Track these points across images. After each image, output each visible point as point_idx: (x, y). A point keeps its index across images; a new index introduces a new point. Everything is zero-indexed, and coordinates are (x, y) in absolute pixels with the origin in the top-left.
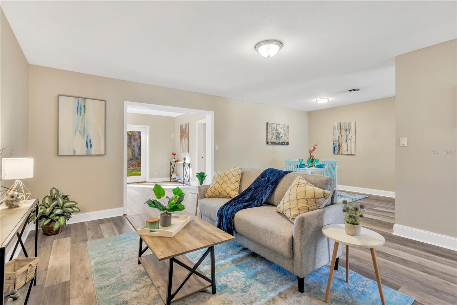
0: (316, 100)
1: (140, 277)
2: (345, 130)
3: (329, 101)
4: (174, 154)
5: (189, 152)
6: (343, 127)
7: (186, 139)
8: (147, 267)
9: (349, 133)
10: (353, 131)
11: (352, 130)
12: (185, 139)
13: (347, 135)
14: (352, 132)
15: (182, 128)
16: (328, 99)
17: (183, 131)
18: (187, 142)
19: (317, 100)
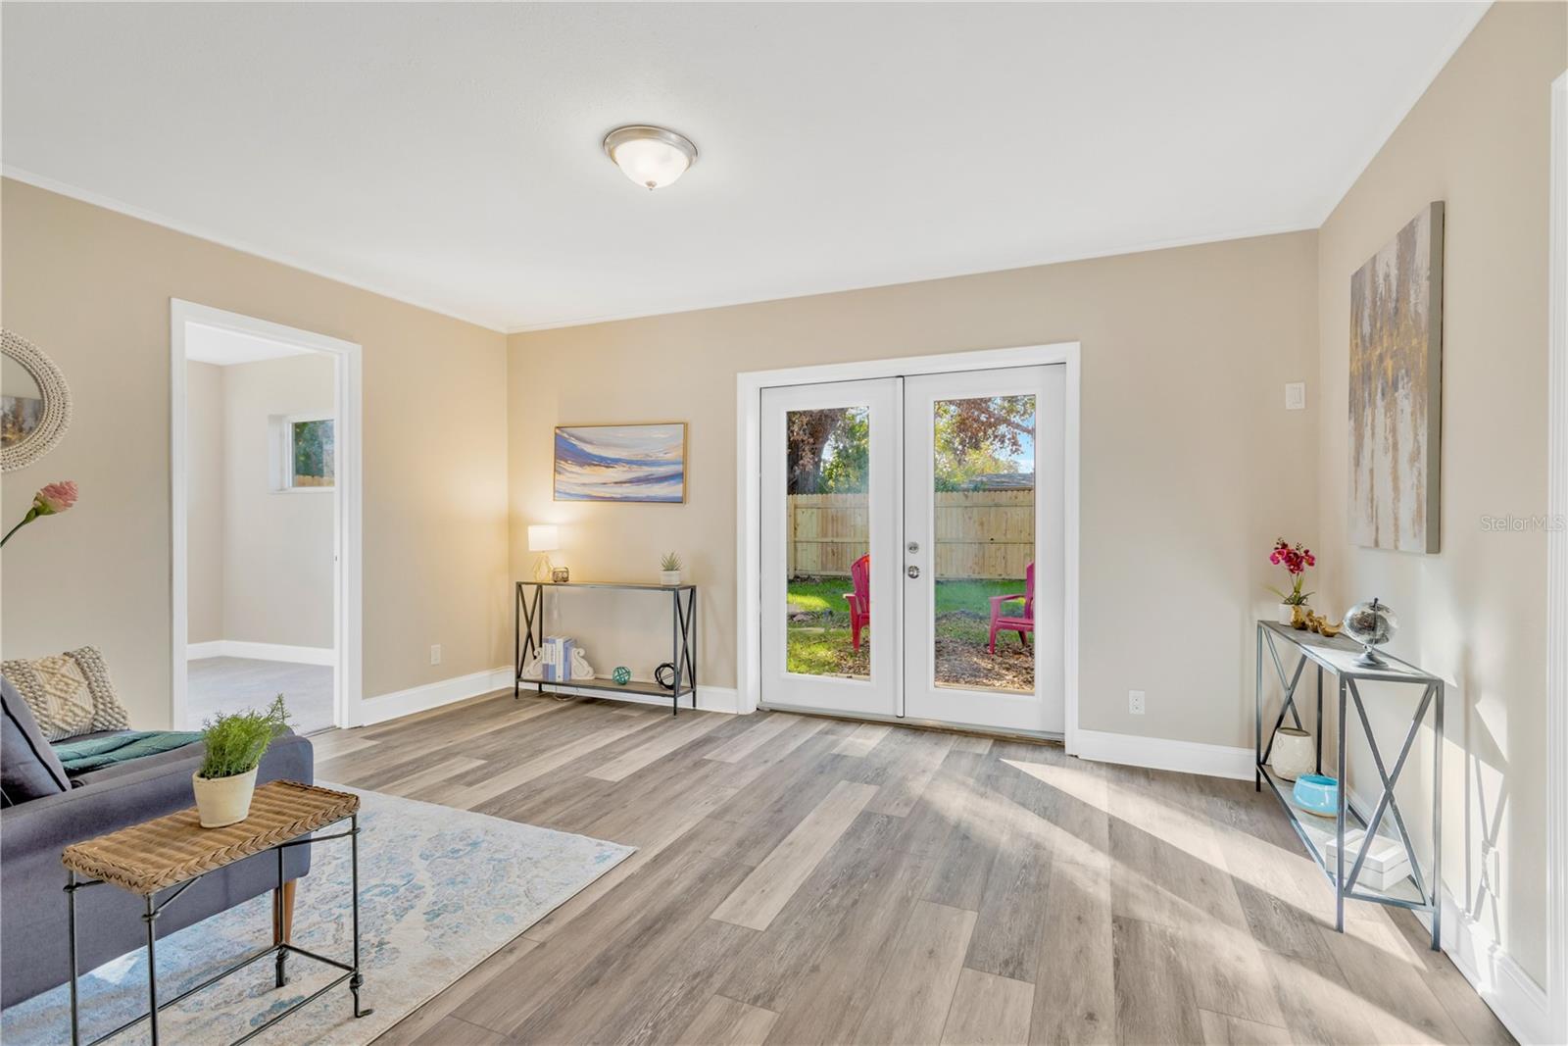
4: (1294, 560)
5: (1435, 545)
7: (1401, 393)
12: (1391, 406)
15: (1368, 293)
17: (1373, 326)
18: (1412, 433)
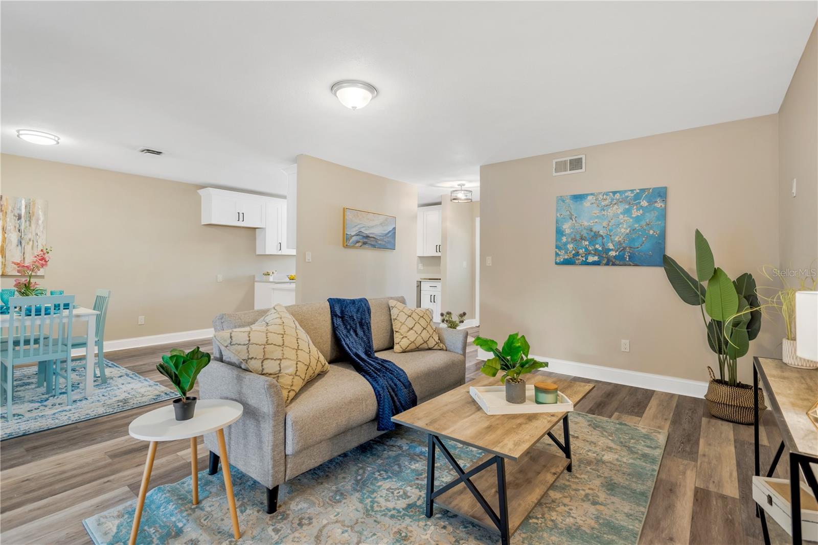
0: (18, 131)
1: (540, 529)
2: (14, 216)
3: (58, 143)
6: (10, 208)
8: (527, 506)
9: (30, 226)
10: (40, 222)
11: (38, 220)
13: (22, 228)
14: (37, 224)
16: (56, 139)
19: (21, 132)
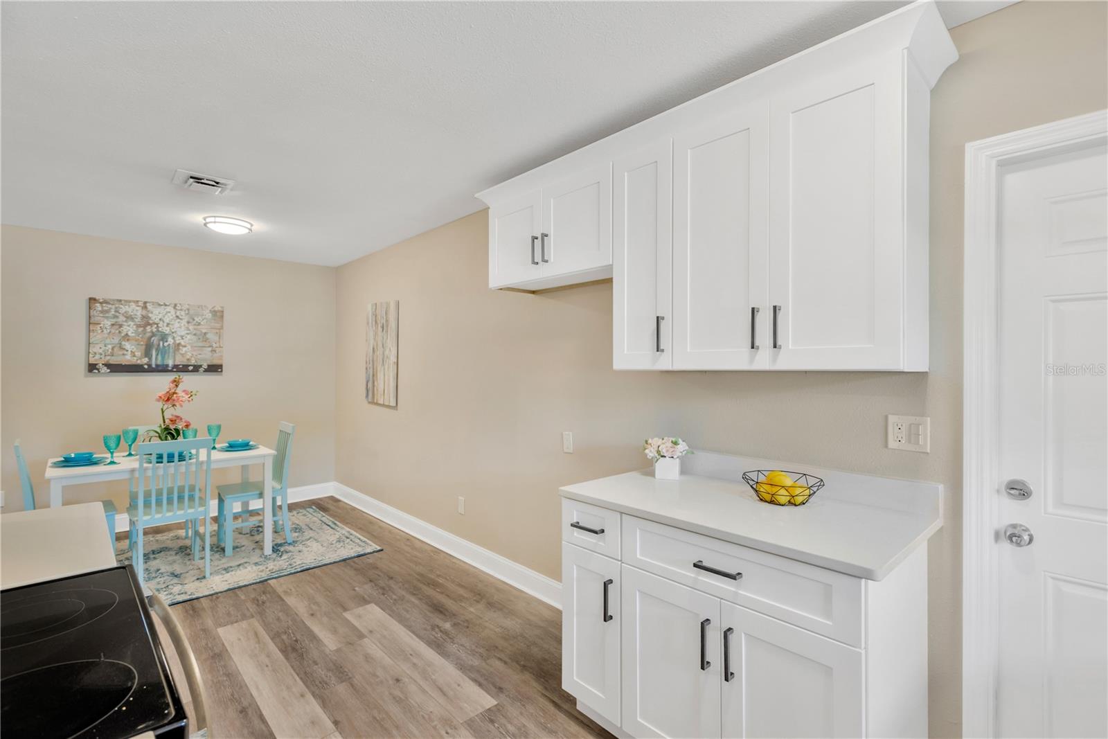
0: (205, 219)
2: (381, 327)
6: (378, 319)
9: (386, 336)
10: (392, 332)
11: (391, 329)
13: (384, 342)
14: (390, 335)
